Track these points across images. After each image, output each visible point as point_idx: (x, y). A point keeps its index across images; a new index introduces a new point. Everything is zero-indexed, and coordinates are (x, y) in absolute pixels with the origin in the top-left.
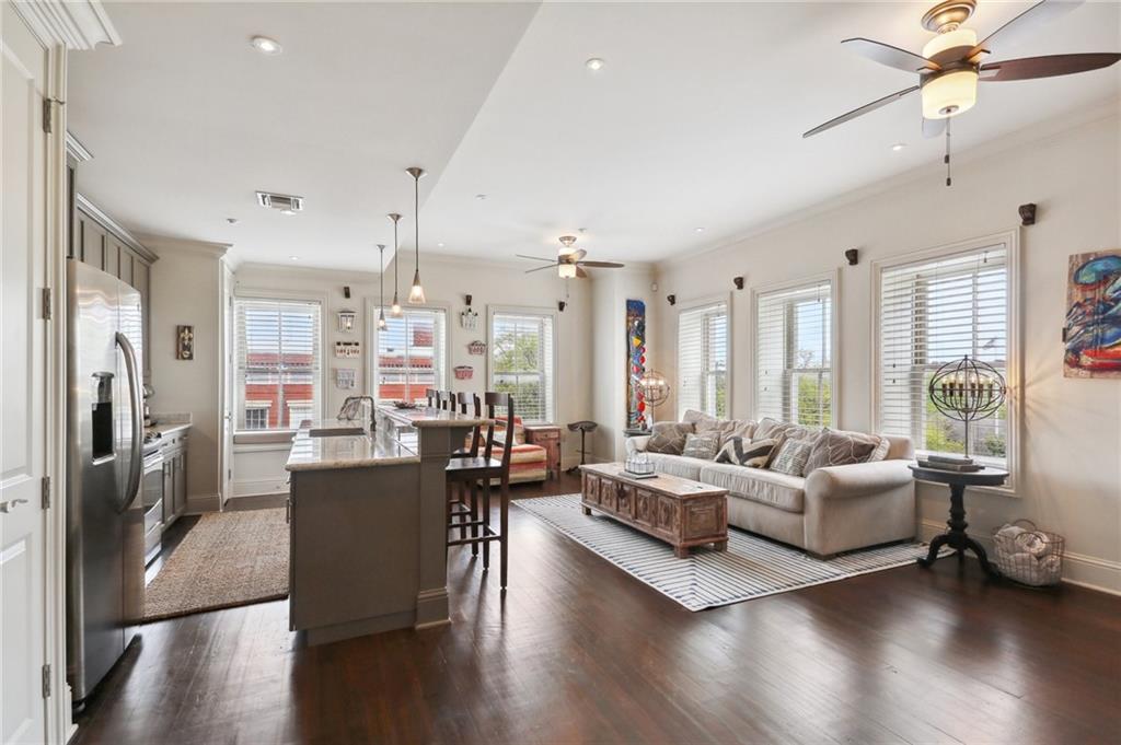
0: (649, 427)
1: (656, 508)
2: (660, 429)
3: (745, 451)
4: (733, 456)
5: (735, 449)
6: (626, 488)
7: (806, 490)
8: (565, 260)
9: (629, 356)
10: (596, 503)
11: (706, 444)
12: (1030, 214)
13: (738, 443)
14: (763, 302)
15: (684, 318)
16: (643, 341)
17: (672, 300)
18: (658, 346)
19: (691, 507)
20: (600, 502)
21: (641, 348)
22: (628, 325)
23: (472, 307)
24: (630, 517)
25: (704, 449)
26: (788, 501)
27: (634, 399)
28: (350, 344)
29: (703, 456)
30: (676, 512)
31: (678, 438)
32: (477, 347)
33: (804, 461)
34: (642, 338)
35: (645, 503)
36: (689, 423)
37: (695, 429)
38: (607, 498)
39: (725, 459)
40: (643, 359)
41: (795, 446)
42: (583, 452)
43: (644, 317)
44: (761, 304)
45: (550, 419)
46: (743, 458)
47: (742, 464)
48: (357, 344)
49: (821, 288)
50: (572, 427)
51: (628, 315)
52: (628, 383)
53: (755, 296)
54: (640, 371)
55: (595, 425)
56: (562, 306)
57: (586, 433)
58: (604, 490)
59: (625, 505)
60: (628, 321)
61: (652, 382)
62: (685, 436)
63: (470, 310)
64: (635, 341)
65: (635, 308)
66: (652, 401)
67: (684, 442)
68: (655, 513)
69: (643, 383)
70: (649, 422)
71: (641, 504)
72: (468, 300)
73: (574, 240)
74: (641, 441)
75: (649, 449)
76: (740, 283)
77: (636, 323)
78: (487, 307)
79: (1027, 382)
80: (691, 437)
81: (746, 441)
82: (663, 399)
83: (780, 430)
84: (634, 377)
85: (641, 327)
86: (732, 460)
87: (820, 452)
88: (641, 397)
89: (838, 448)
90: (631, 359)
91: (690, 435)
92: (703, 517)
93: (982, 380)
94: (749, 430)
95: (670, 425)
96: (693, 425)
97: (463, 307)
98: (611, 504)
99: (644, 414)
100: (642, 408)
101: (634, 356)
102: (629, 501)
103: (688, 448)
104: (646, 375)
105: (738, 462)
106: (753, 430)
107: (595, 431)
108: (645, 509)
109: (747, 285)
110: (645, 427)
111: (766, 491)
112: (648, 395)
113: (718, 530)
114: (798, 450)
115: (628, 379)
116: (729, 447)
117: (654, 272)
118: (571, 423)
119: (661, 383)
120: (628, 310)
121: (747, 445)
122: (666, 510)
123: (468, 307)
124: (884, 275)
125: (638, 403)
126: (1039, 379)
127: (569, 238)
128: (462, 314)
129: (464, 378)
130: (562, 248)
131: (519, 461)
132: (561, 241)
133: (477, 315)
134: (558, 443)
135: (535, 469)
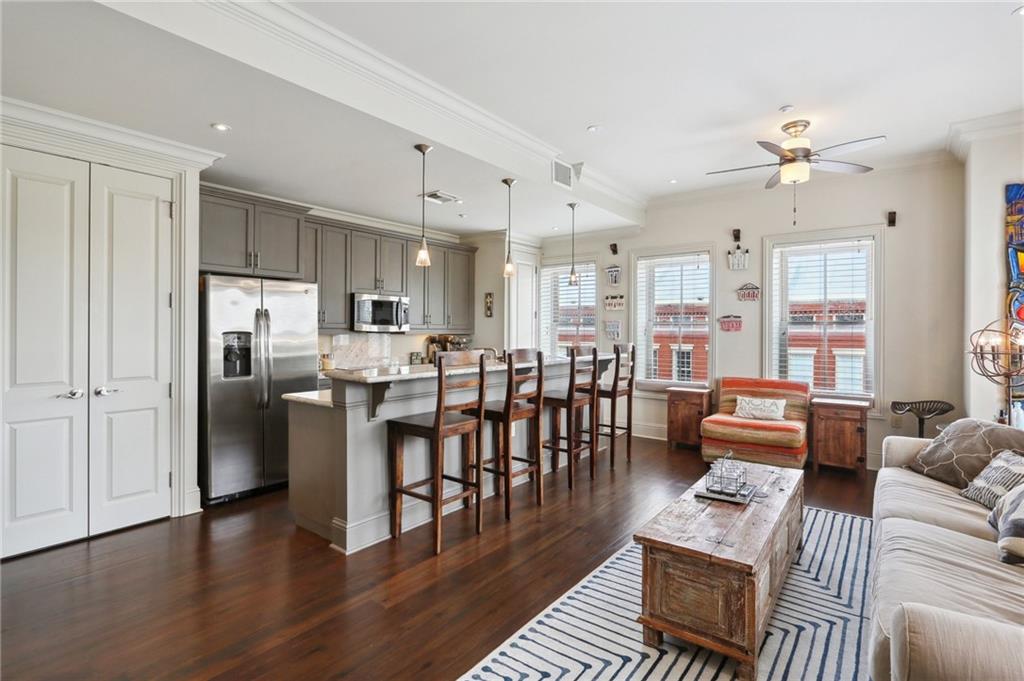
9: (1008, 290)
19: (665, 563)
22: (1006, 232)
23: (740, 243)
28: (615, 297)
32: (750, 292)
48: (622, 297)
51: (1009, 213)
55: (948, 408)
56: (892, 220)
60: (1006, 225)
63: (738, 248)
72: (737, 235)
73: (807, 124)
78: (763, 239)
90: (1015, 294)
92: (691, 593)
97: (731, 244)
120: (1008, 202)
123: (737, 243)
127: (794, 124)
128: (729, 253)
129: (728, 330)
130: (787, 139)
131: (751, 440)
132: (784, 131)
133: (747, 252)
134: (859, 425)
135: (779, 457)
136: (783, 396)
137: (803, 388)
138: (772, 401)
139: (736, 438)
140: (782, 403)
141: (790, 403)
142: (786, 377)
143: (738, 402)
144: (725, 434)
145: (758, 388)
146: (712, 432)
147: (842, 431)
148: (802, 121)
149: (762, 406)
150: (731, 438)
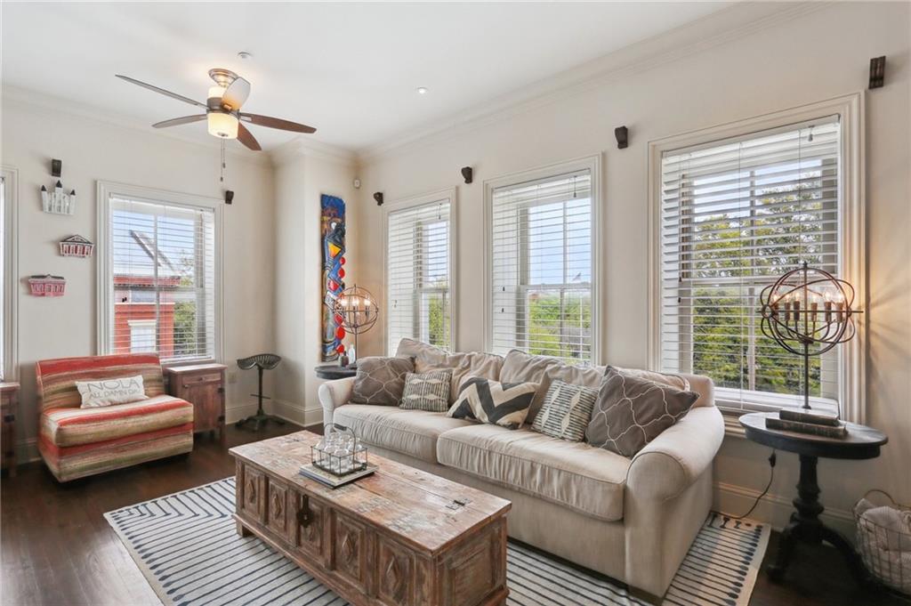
0: (350, 362)
1: (377, 559)
2: (368, 367)
3: (496, 403)
4: (478, 409)
5: (481, 398)
6: (313, 506)
7: (630, 485)
8: (219, 106)
9: (323, 268)
10: (259, 520)
11: (433, 389)
12: (879, 74)
13: (483, 389)
14: (498, 198)
15: (394, 220)
16: (343, 250)
17: (379, 198)
18: (361, 257)
19: (451, 561)
20: (266, 520)
21: (339, 259)
22: (322, 227)
23: (62, 179)
24: (321, 562)
25: (432, 397)
26: (601, 504)
27: (331, 323)
29: (430, 408)
30: (421, 580)
31: (395, 379)
32: (71, 245)
33: (585, 416)
34: (341, 244)
35: (351, 543)
36: (405, 357)
37: (415, 365)
38: (278, 516)
39: (465, 414)
40: (342, 273)
41: (570, 395)
42: (260, 397)
43: (343, 220)
44: (495, 202)
45: (211, 353)
46: (495, 414)
47: (493, 422)
49: (577, 179)
50: (243, 363)
51: (323, 214)
52: (323, 303)
53: (489, 191)
54: (339, 287)
55: (278, 359)
56: (229, 197)
57: (264, 371)
58: (273, 500)
59: (312, 539)
60: (322, 222)
61: (356, 302)
62: (404, 377)
63: (59, 185)
64: (332, 249)
65: (332, 207)
66: (356, 326)
67: (402, 386)
68: (374, 567)
69: (344, 302)
70: (351, 354)
71: (343, 543)
72: (56, 168)
73: (235, 78)
74: (341, 386)
75: (353, 399)
76: (468, 174)
77: (334, 225)
78: (96, 182)
79: (873, 301)
80: (413, 380)
81: (495, 387)
82: (369, 324)
83: (538, 368)
84: (331, 295)
85: (340, 231)
86: (477, 416)
87: (614, 405)
88: (339, 320)
89: (642, 399)
90: (327, 272)
91: (410, 375)
92: (471, 573)
93: (814, 298)
94: (492, 368)
95: (382, 362)
96: (413, 359)
97: (46, 178)
98: (286, 528)
99: (344, 342)
100: (341, 334)
101: (331, 269)
102: (321, 531)
103: (410, 396)
104: (346, 293)
105: (486, 419)
106: (498, 366)
107: (279, 366)
108: (353, 553)
109: (477, 178)
110: (345, 362)
111: (556, 483)
112: (349, 318)
113: (494, 582)
114: (575, 400)
115: (323, 298)
116: (470, 394)
117: (357, 164)
118: (242, 357)
119: (367, 302)
120: (323, 206)
121: (498, 393)
122: (397, 569)
123: (56, 179)
124: (664, 162)
125: (336, 330)
126: (891, 296)
127: (226, 73)
128: (43, 189)
129: (43, 295)
130: (214, 86)
131: (140, 430)
132: (212, 77)
133: (73, 193)
134: (219, 386)
135: (172, 438)
136: (137, 372)
137: (153, 359)
138: (129, 379)
139: (118, 434)
140: (139, 379)
141: (147, 378)
142: (129, 350)
143: (81, 390)
144: (100, 433)
145: (98, 367)
146: (77, 436)
147: (205, 396)
148: (234, 74)
149: (120, 388)
150: (110, 435)
